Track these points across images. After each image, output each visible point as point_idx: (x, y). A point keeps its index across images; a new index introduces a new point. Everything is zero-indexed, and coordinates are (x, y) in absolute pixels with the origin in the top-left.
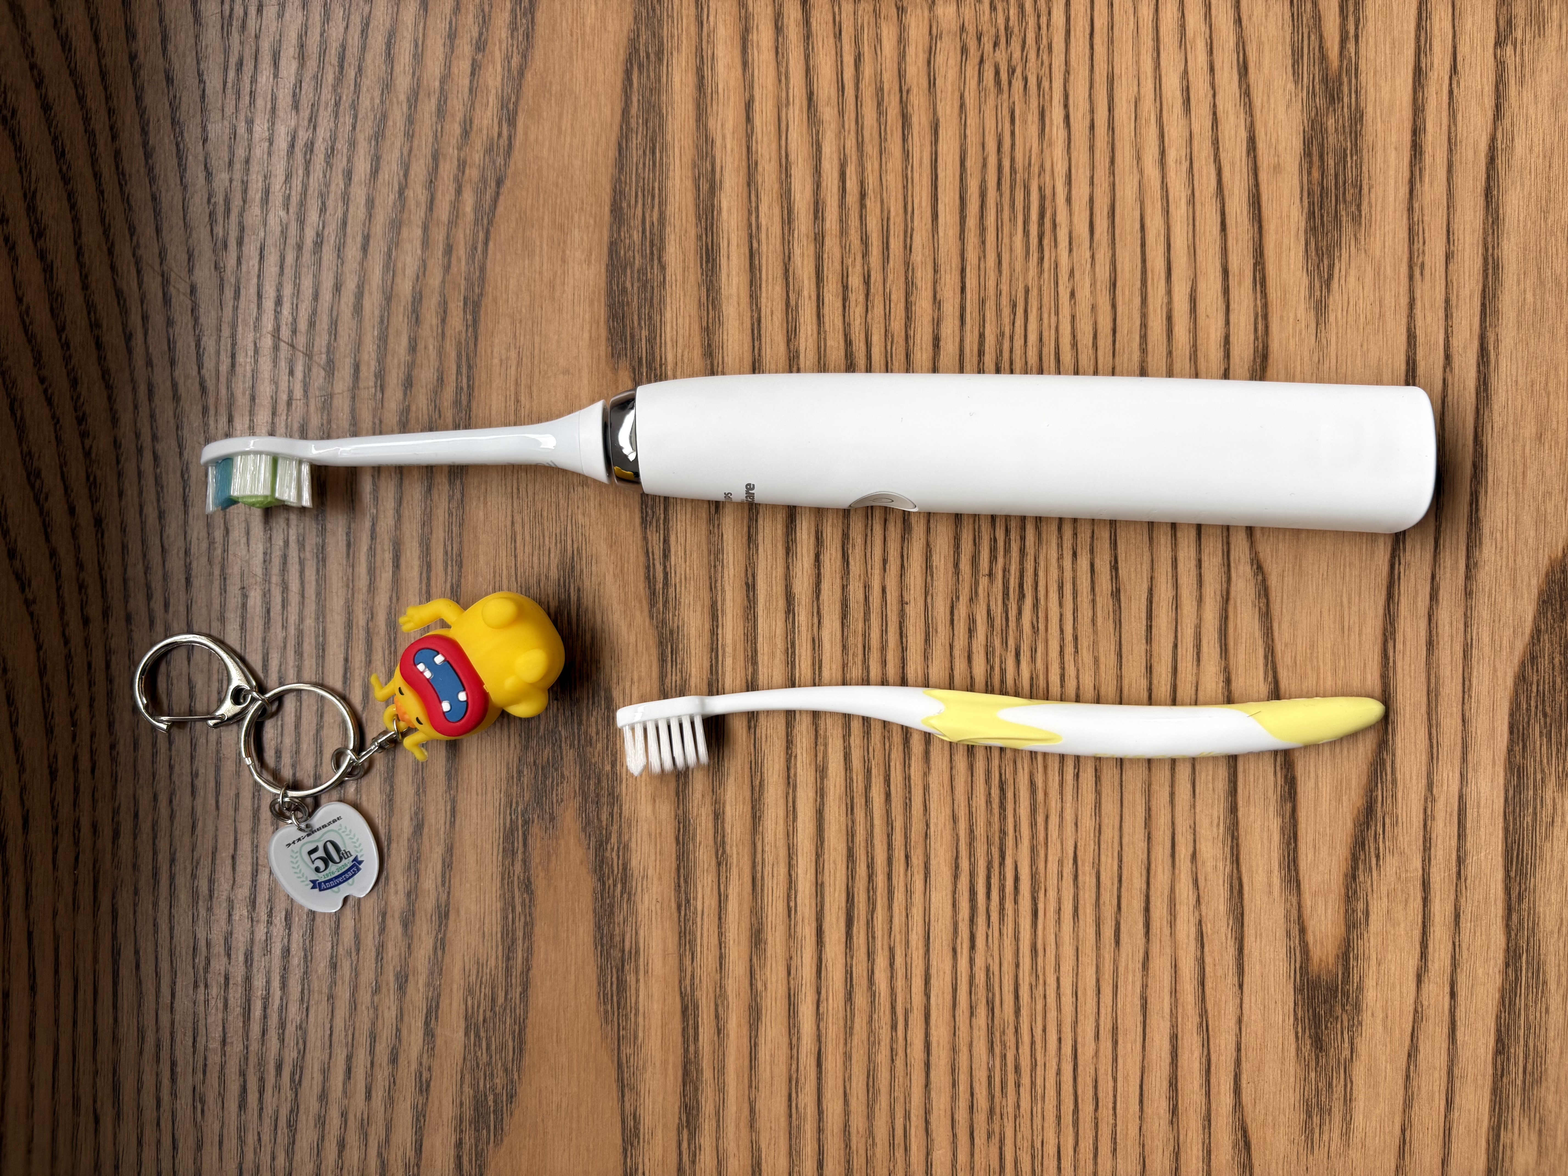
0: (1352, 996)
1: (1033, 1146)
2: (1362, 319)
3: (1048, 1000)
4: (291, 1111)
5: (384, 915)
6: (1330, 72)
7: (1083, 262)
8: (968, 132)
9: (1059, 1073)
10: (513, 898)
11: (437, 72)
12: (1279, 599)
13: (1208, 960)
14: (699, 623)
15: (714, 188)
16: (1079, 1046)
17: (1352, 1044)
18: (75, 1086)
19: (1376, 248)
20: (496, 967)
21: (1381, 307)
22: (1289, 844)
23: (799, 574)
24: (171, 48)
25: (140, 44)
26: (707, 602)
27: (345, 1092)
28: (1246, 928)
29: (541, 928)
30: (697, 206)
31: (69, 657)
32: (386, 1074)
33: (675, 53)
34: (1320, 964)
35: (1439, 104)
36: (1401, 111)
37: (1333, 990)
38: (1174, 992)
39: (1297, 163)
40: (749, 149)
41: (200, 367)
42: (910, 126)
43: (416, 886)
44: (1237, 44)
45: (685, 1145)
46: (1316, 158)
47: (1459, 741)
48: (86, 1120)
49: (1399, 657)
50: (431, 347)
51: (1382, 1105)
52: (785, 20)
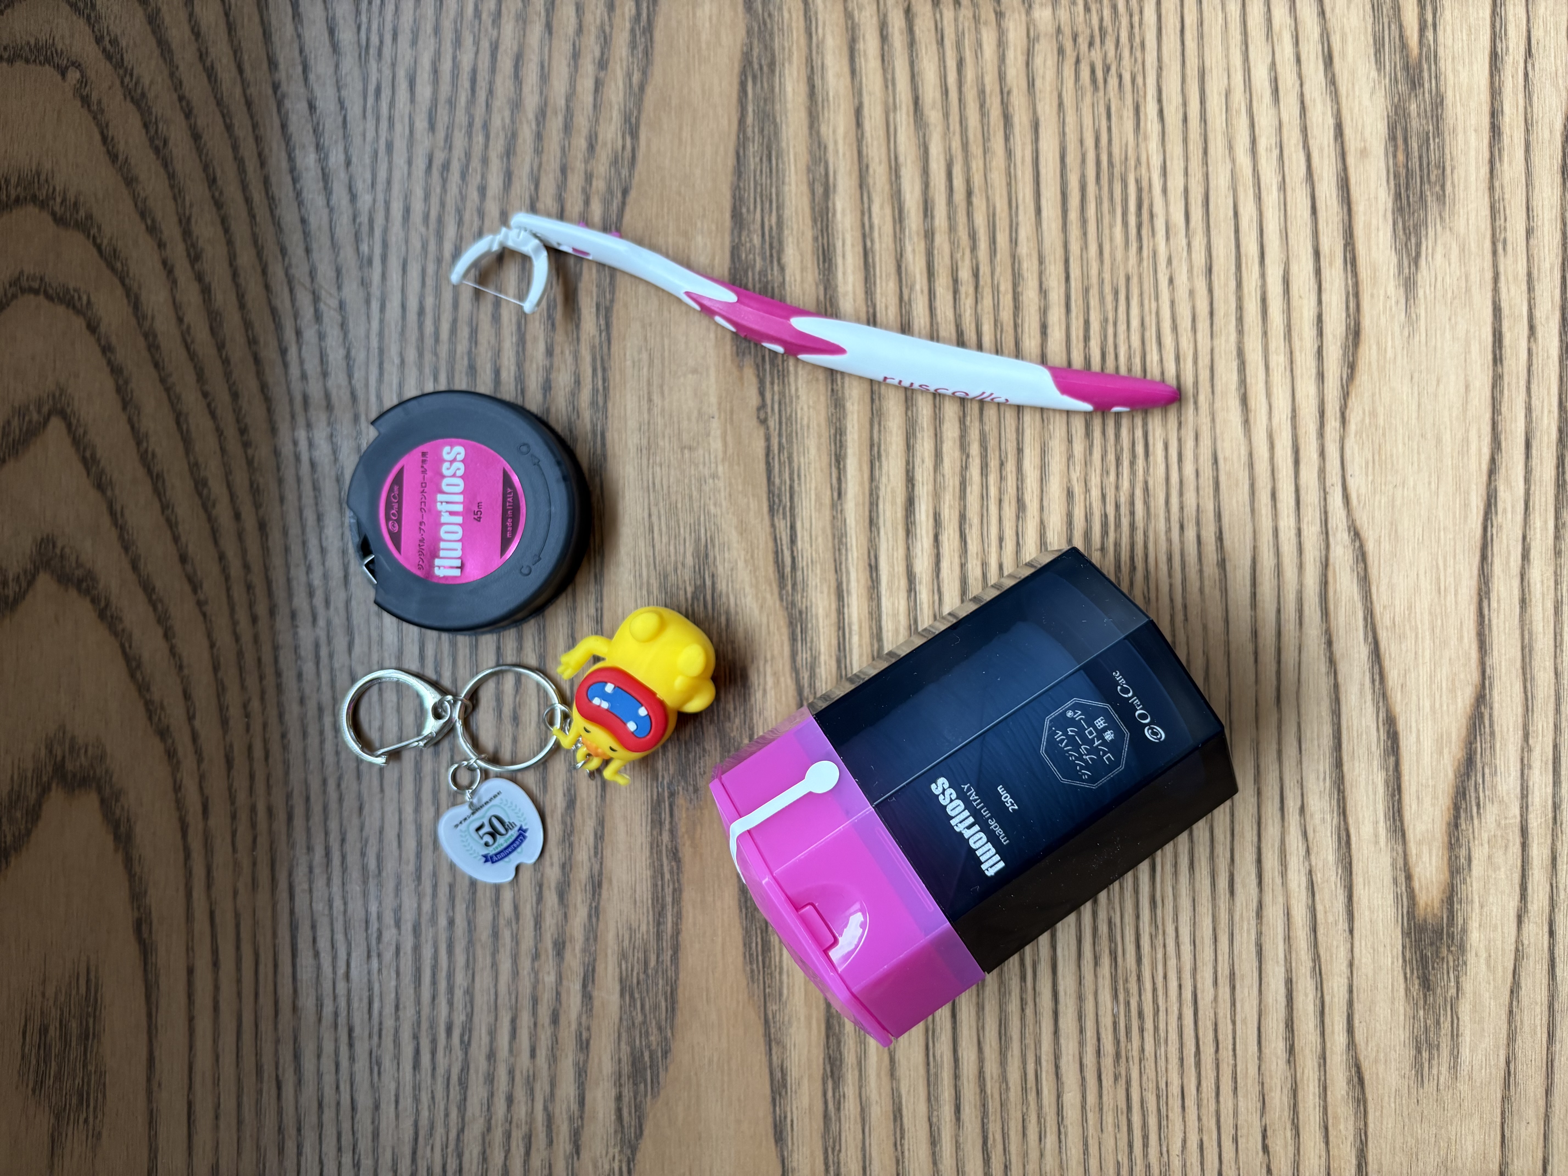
0: (1457, 938)
1: (1158, 1088)
2: (1450, 295)
3: (1168, 949)
4: (462, 1070)
5: (541, 886)
6: (1410, 60)
7: (1180, 249)
8: (1067, 130)
9: (1180, 1017)
10: (662, 866)
11: (563, 91)
12: (1376, 563)
13: (1319, 907)
14: (826, 603)
15: (828, 191)
16: (1199, 992)
17: (1458, 983)
18: (258, 1054)
19: (1460, 224)
20: (648, 932)
21: (1467, 281)
22: (1393, 795)
23: (919, 554)
24: (312, 77)
25: (282, 75)
26: (833, 584)
27: (511, 1051)
28: (1354, 876)
29: (689, 895)
30: (813, 209)
31: (240, 654)
32: (549, 1033)
33: (787, 65)
34: (1426, 909)
35: (1515, 86)
36: (1479, 94)
37: (1438, 933)
38: (1288, 939)
39: (1383, 147)
40: (860, 153)
41: (350, 376)
42: (1012, 126)
43: (570, 858)
44: (1322, 35)
45: (830, 1094)
46: (1400, 142)
47: (1552, 693)
48: (269, 1086)
49: (1494, 615)
50: (567, 352)
51: (1487, 1040)
52: (890, 29)
